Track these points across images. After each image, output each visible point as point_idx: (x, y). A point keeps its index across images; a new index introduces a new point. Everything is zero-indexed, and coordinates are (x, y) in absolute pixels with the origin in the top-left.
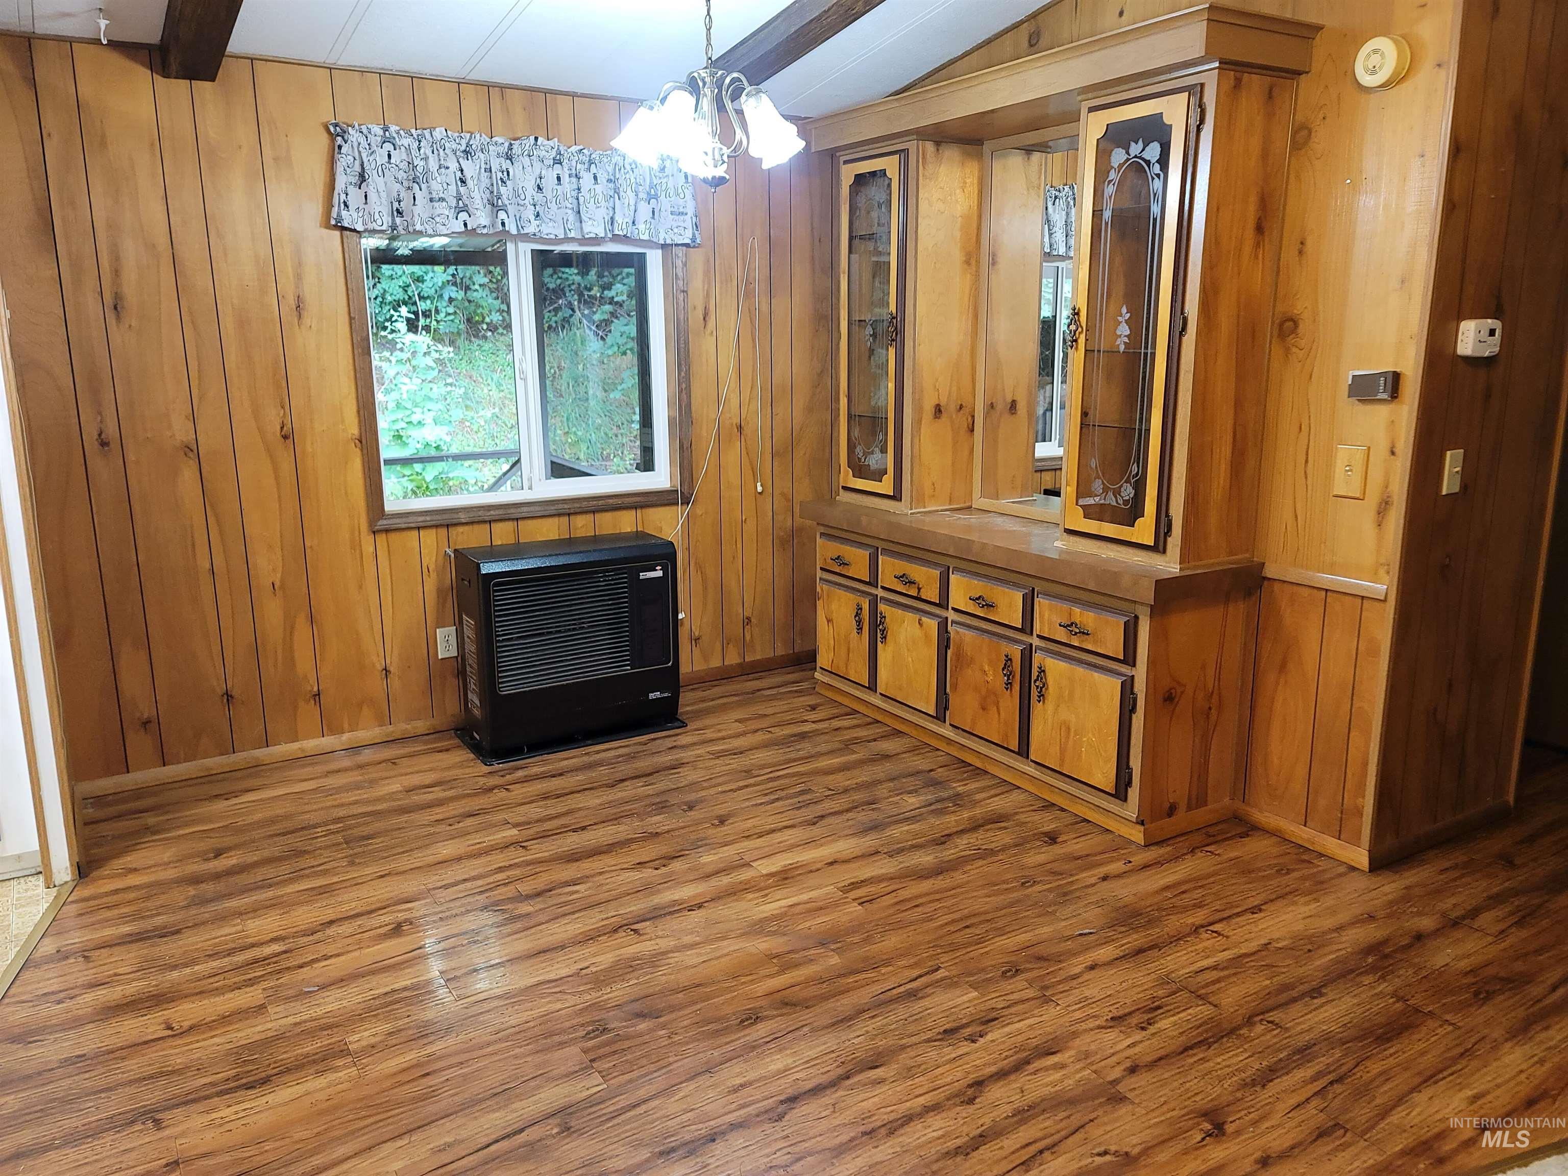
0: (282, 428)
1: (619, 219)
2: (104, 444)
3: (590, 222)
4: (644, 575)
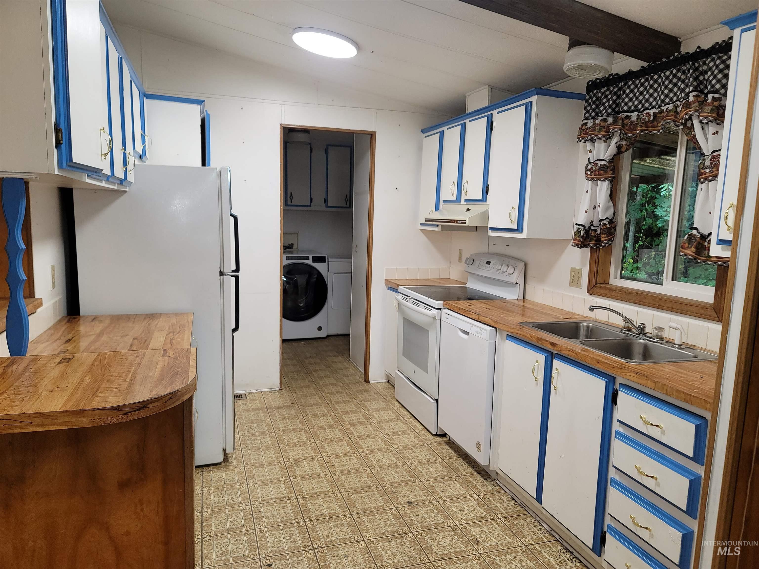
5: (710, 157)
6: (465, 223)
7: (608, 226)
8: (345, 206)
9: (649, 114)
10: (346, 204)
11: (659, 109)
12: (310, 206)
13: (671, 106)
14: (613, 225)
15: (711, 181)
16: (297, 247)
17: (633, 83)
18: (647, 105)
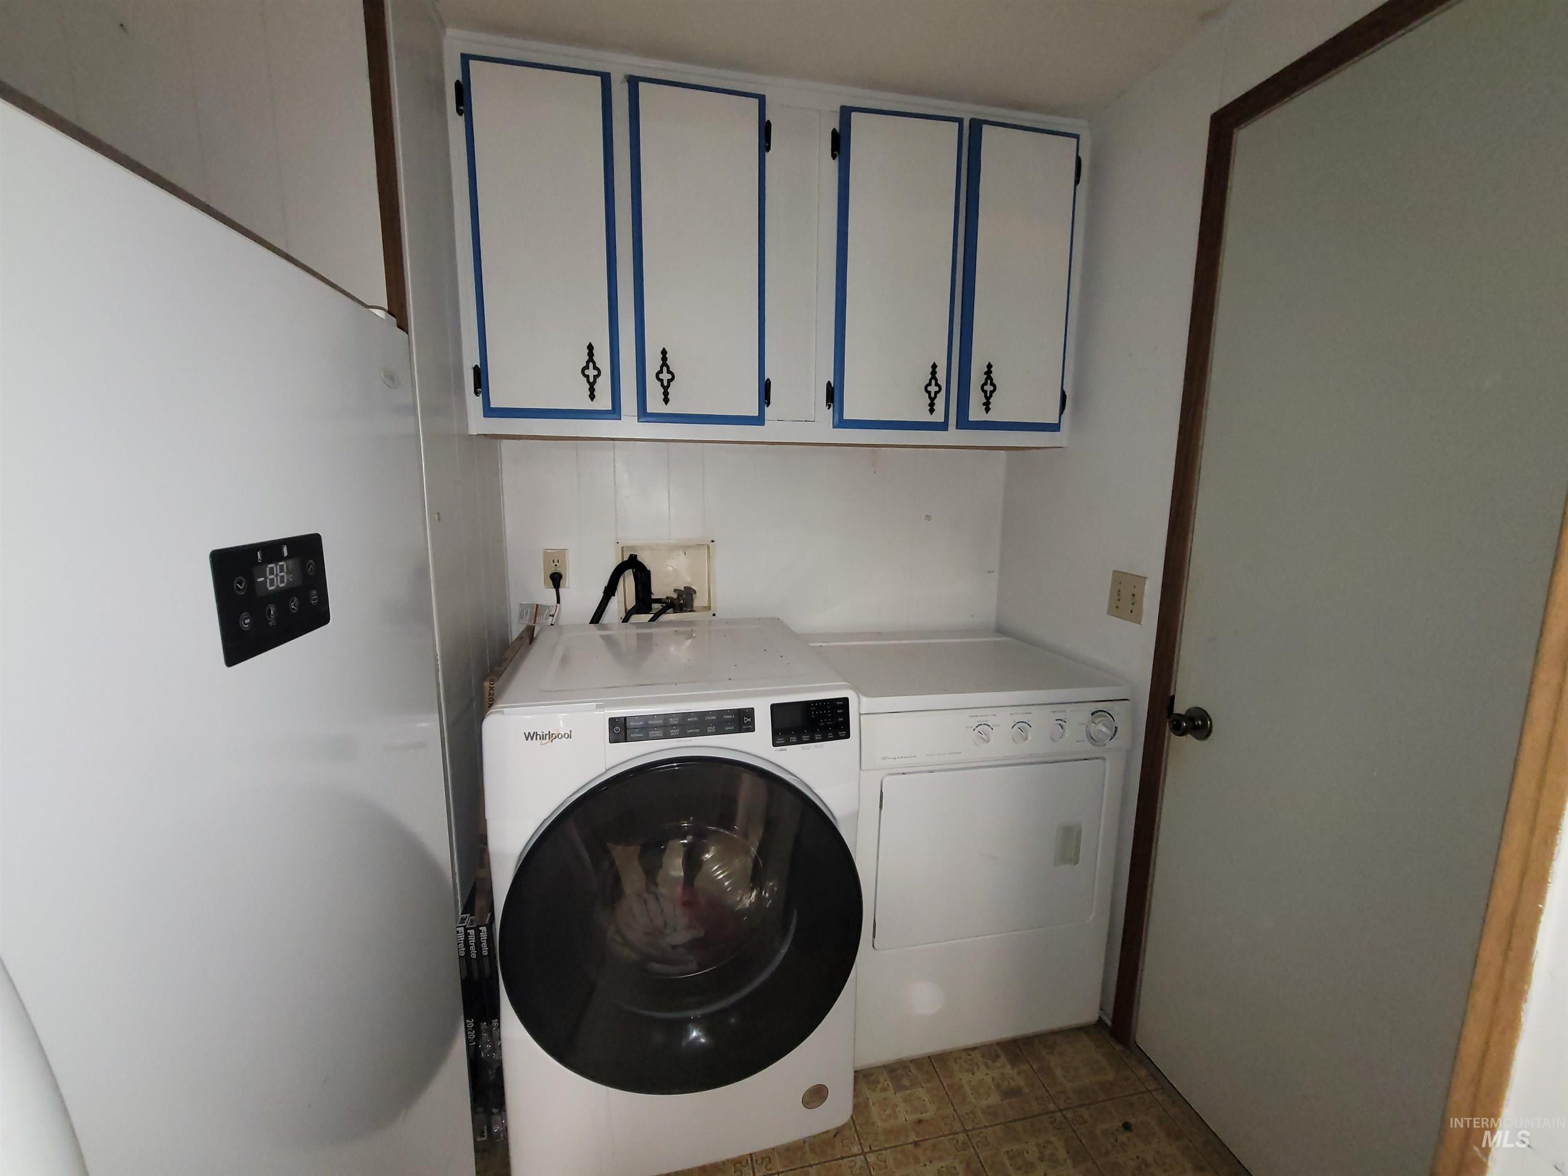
8: (927, 418)
10: (932, 411)
12: (759, 420)
16: (709, 601)
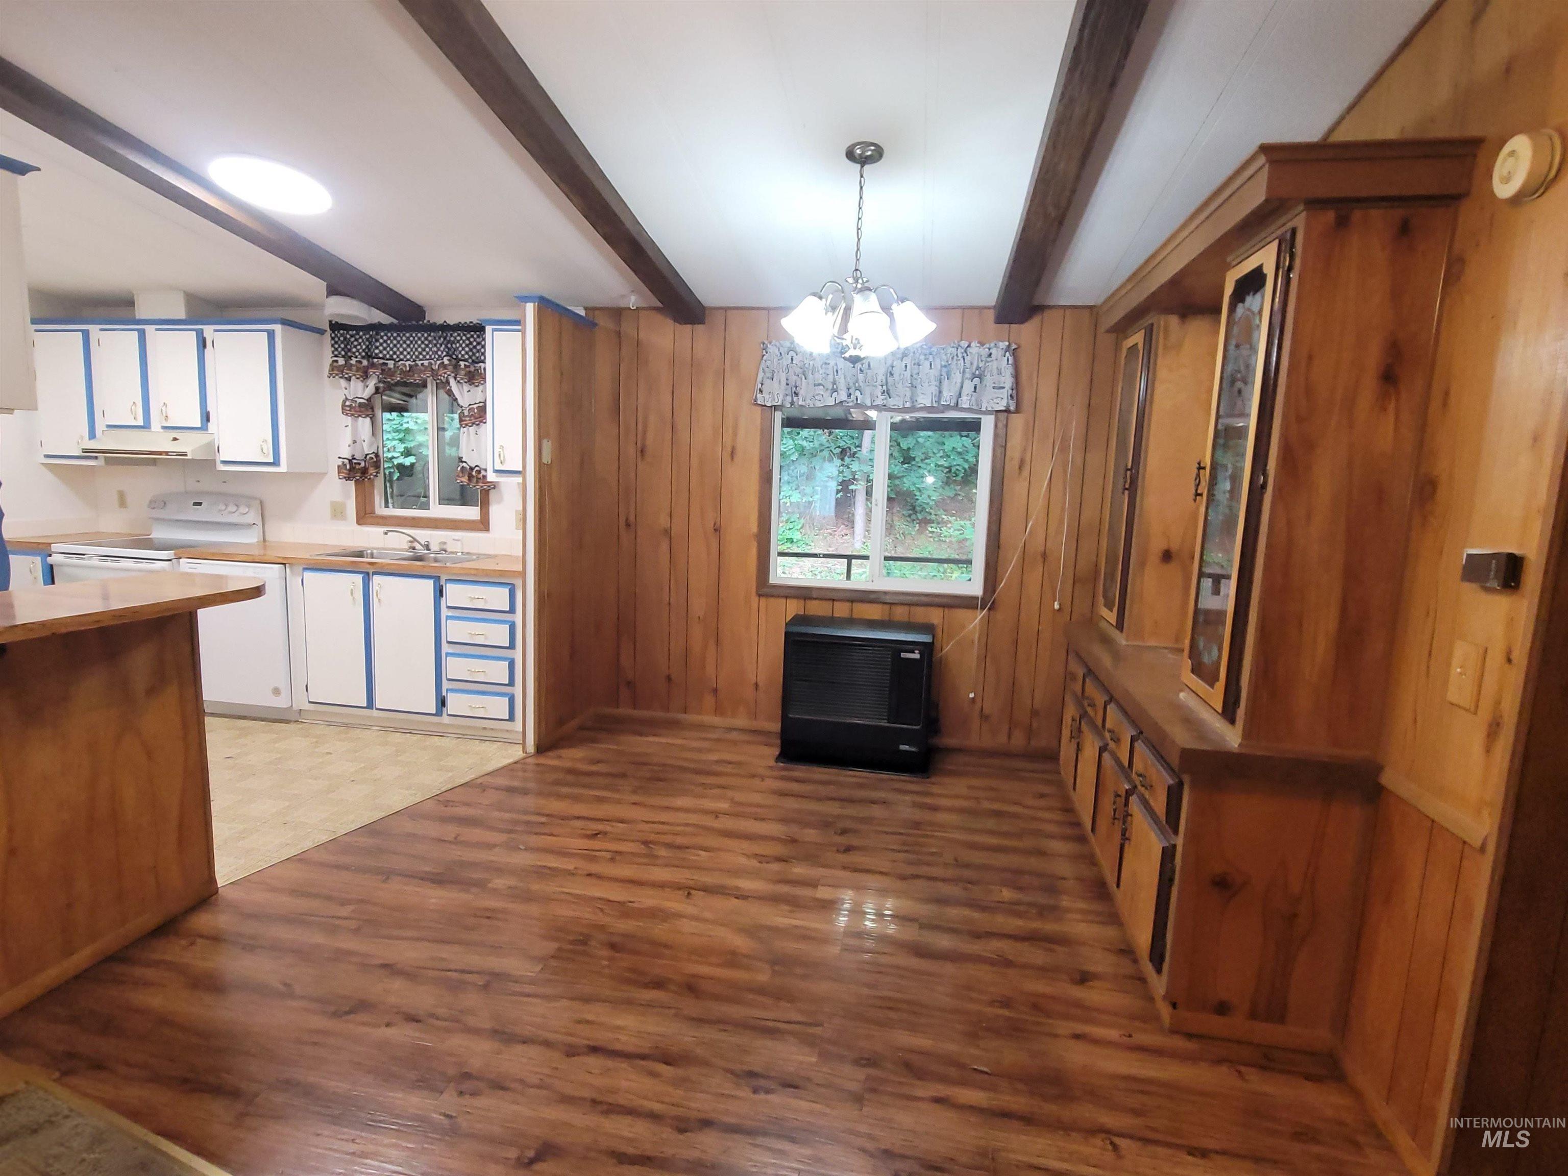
0: (715, 524)
1: (946, 394)
2: (628, 525)
3: (922, 396)
4: (903, 655)
5: (468, 409)
6: (186, 455)
7: (375, 460)
9: (405, 366)
11: (414, 363)
13: (426, 363)
14: (378, 459)
15: (470, 426)
17: (386, 335)
18: (402, 357)
